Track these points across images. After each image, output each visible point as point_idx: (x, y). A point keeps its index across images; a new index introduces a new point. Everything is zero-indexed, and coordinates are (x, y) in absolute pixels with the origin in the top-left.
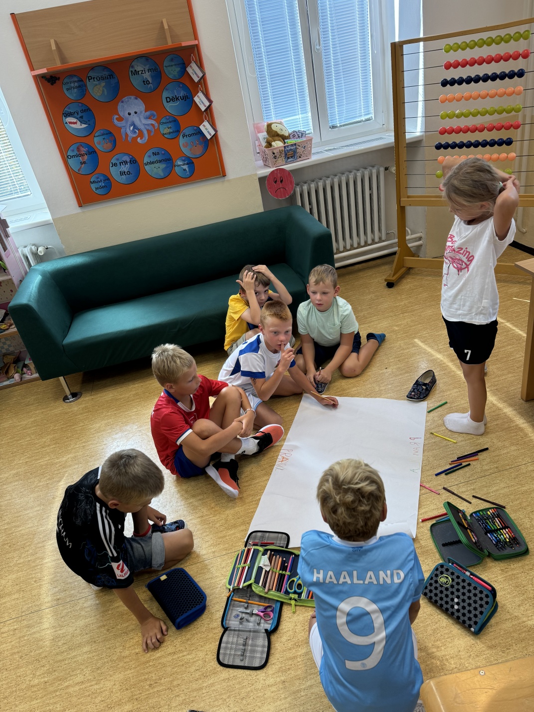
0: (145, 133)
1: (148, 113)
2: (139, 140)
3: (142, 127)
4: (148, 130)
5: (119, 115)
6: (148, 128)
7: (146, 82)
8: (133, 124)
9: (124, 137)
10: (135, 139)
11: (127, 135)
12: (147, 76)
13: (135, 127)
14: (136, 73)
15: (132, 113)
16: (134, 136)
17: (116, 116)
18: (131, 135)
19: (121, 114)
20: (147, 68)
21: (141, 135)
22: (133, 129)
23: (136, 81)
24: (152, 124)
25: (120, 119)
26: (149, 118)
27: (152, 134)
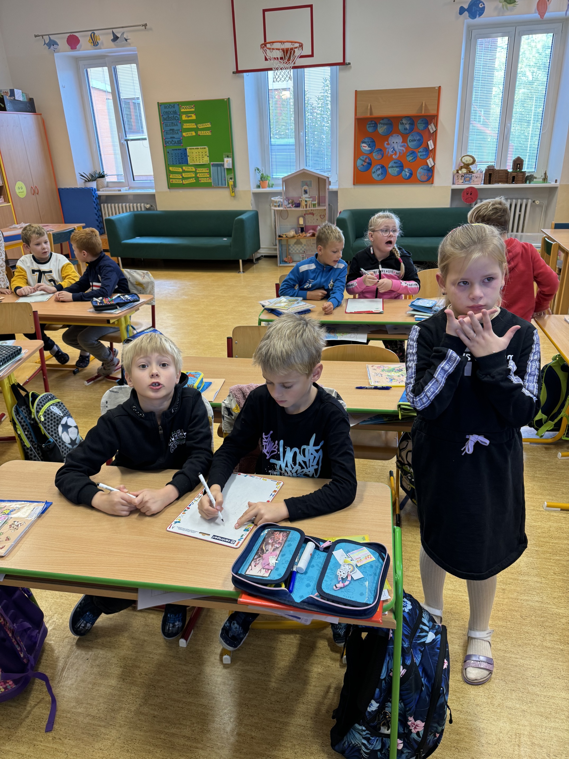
0: (398, 153)
1: (403, 144)
6: (401, 151)
7: (406, 129)
12: (407, 126)
13: (394, 149)
14: (403, 124)
15: (395, 142)
20: (409, 122)
23: (401, 127)
26: (402, 146)
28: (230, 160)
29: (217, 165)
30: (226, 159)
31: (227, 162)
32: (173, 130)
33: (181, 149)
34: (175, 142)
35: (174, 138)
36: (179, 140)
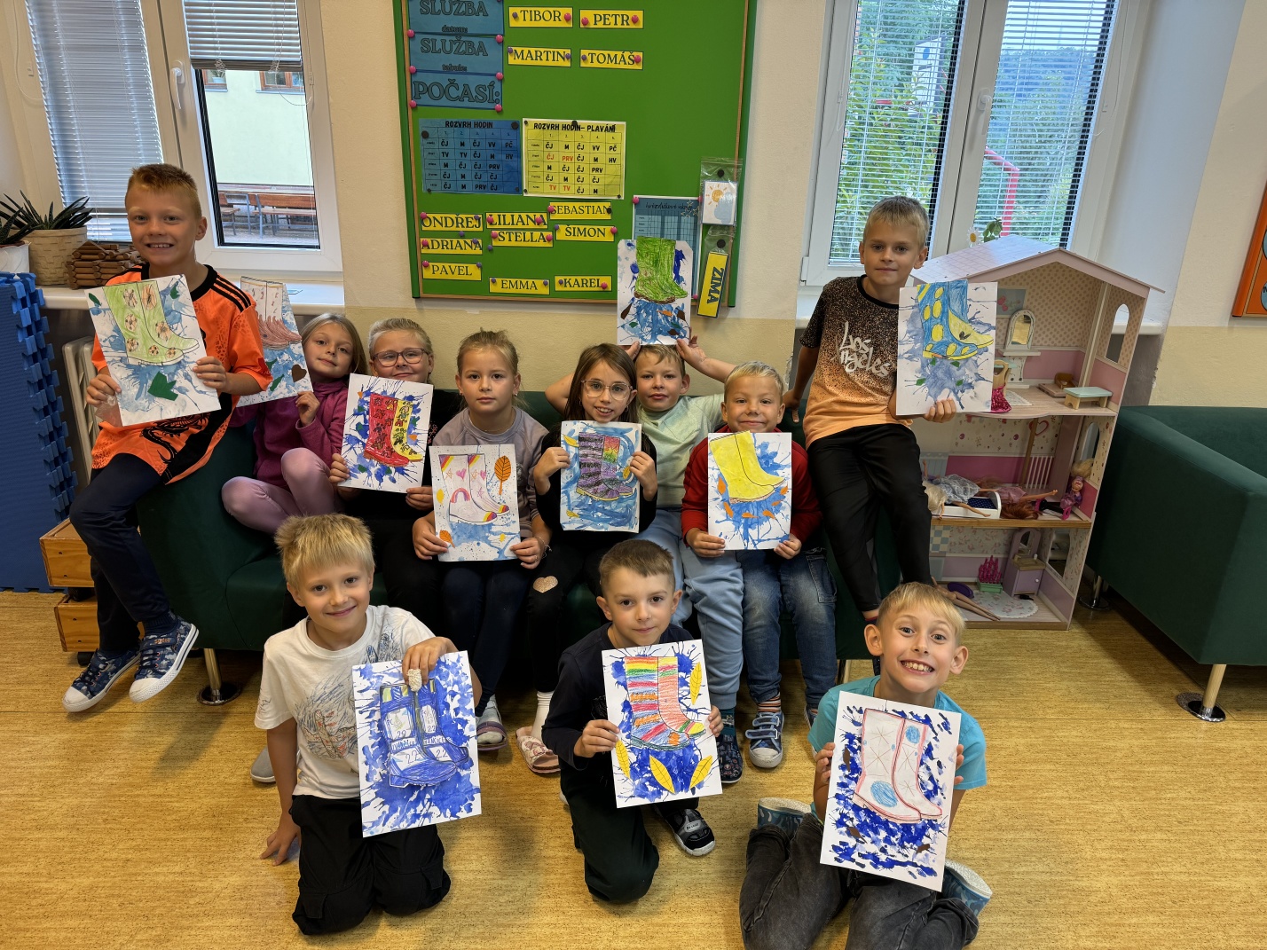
28: (728, 189)
29: (663, 208)
30: (711, 187)
31: (717, 199)
32: (460, 32)
33: (490, 125)
34: (466, 92)
35: (462, 70)
36: (486, 81)
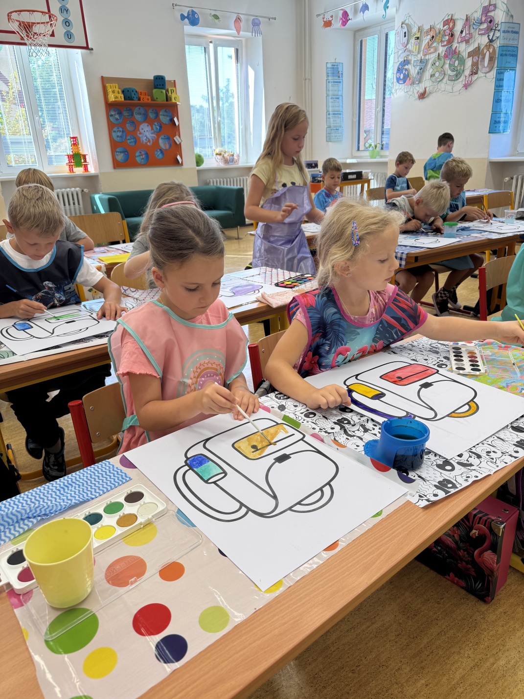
0: (151, 140)
2: (148, 144)
3: (149, 138)
4: (153, 140)
5: (139, 131)
8: (146, 136)
9: (142, 141)
10: (146, 143)
11: (143, 141)
16: (146, 141)
17: (139, 132)
18: (145, 141)
19: (141, 131)
21: (149, 141)
22: (146, 138)
24: (154, 137)
25: (140, 133)
27: (154, 141)
